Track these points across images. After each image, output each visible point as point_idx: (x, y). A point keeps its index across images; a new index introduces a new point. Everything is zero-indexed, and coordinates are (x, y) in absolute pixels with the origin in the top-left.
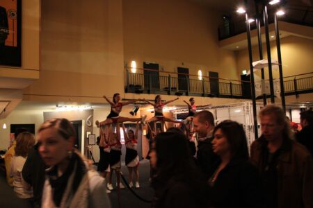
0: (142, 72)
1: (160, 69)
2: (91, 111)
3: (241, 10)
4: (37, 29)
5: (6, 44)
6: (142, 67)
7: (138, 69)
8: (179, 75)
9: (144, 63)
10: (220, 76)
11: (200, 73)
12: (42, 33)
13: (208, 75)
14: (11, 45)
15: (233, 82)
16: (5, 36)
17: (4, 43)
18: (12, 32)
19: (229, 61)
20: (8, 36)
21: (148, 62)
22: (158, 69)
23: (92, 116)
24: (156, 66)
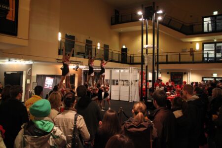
0: (64, 41)
1: (76, 40)
2: (31, 66)
3: (140, 13)
4: (28, 9)
5: (7, 18)
6: (65, 37)
7: (62, 38)
8: (86, 45)
9: (66, 35)
10: (110, 48)
11: (99, 45)
12: (31, 13)
13: (103, 46)
14: (10, 19)
15: (114, 52)
16: (7, 12)
17: (6, 18)
18: (12, 9)
19: (115, 39)
20: (9, 12)
21: (68, 34)
22: (74, 39)
23: (31, 69)
24: (73, 37)
